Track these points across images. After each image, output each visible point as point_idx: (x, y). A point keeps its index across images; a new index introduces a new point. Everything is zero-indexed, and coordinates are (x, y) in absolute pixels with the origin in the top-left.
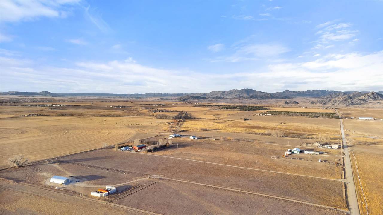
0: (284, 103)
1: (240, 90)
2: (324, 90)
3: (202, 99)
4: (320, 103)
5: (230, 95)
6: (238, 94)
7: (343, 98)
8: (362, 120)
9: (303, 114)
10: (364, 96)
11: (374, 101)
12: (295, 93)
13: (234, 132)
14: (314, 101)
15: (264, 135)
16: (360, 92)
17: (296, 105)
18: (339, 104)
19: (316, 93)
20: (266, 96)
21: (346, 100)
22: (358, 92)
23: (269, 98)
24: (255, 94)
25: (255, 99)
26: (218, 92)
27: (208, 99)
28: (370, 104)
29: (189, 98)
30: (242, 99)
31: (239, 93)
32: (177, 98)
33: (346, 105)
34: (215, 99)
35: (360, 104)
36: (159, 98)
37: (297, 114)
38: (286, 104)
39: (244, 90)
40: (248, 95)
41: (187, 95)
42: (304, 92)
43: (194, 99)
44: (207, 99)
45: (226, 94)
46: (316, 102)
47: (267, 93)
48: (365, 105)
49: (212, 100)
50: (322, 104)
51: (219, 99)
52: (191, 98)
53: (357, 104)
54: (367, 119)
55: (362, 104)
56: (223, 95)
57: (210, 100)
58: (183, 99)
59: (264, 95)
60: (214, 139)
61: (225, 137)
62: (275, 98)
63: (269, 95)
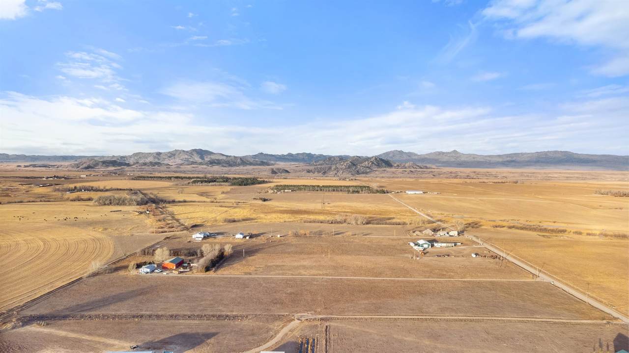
0: (271, 172)
1: (187, 152)
2: (310, 154)
3: (123, 167)
4: (319, 172)
5: (170, 159)
6: (186, 158)
7: (345, 165)
8: (411, 194)
9: (335, 189)
10: (367, 162)
11: (379, 169)
12: (273, 157)
13: (285, 222)
14: (310, 170)
15: (335, 223)
16: (359, 157)
17: (287, 174)
18: (343, 172)
19: (301, 157)
20: (234, 162)
21: (349, 167)
22: (357, 157)
23: (239, 165)
24: (213, 157)
25: (217, 165)
26: (147, 153)
27: (134, 166)
28: (377, 173)
29: (97, 164)
30: (197, 166)
31: (186, 156)
32: (71, 164)
33: (352, 175)
34: (149, 166)
35: (367, 173)
36: (26, 165)
37: (328, 189)
38: (273, 173)
39: (195, 150)
40: (202, 158)
41: (92, 158)
42: (285, 155)
43: (107, 166)
44: (132, 165)
45: (164, 157)
46: (313, 171)
47: (235, 157)
48: (372, 175)
49: (143, 167)
50: (321, 174)
51: (154, 166)
52: (101, 164)
53: (363, 173)
54: (417, 192)
55: (368, 172)
56: (159, 159)
57: (139, 167)
58: (85, 165)
59: (232, 159)
60: (279, 236)
61: (296, 232)
62: (247, 164)
63: (239, 160)
